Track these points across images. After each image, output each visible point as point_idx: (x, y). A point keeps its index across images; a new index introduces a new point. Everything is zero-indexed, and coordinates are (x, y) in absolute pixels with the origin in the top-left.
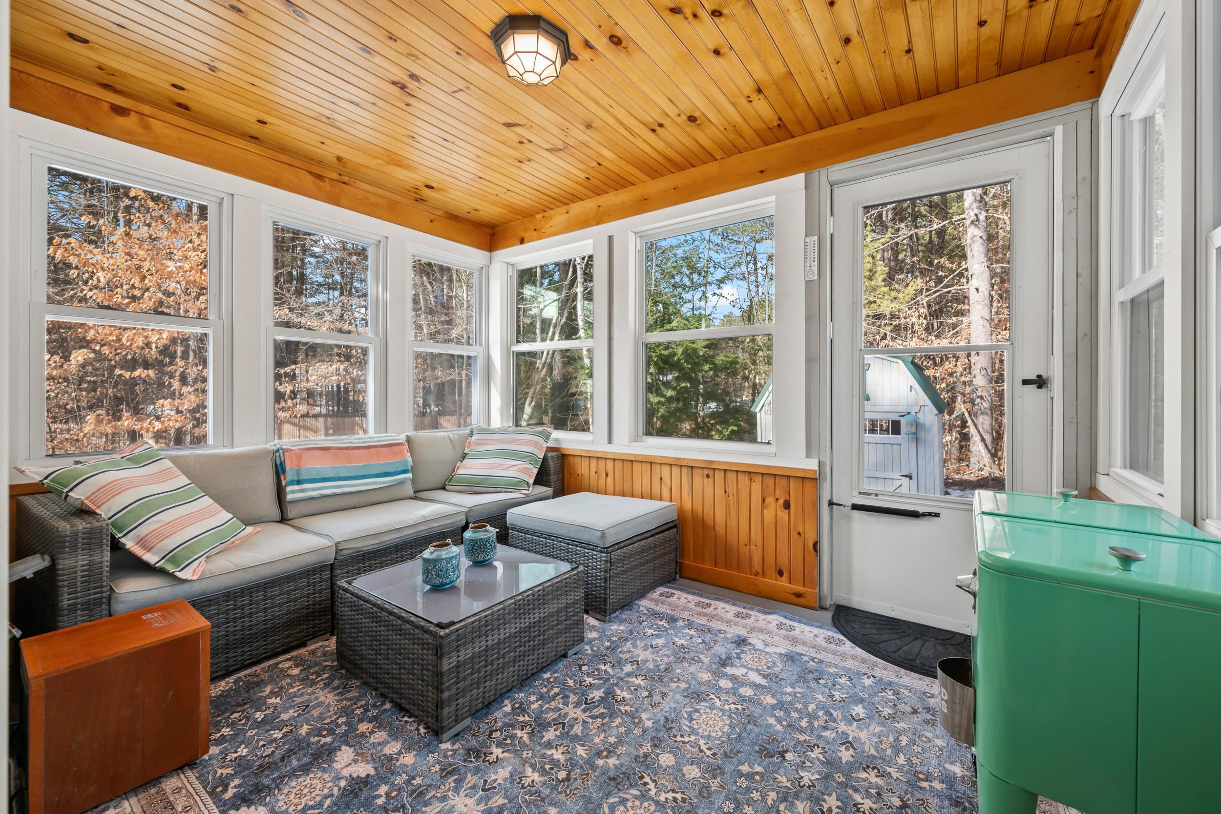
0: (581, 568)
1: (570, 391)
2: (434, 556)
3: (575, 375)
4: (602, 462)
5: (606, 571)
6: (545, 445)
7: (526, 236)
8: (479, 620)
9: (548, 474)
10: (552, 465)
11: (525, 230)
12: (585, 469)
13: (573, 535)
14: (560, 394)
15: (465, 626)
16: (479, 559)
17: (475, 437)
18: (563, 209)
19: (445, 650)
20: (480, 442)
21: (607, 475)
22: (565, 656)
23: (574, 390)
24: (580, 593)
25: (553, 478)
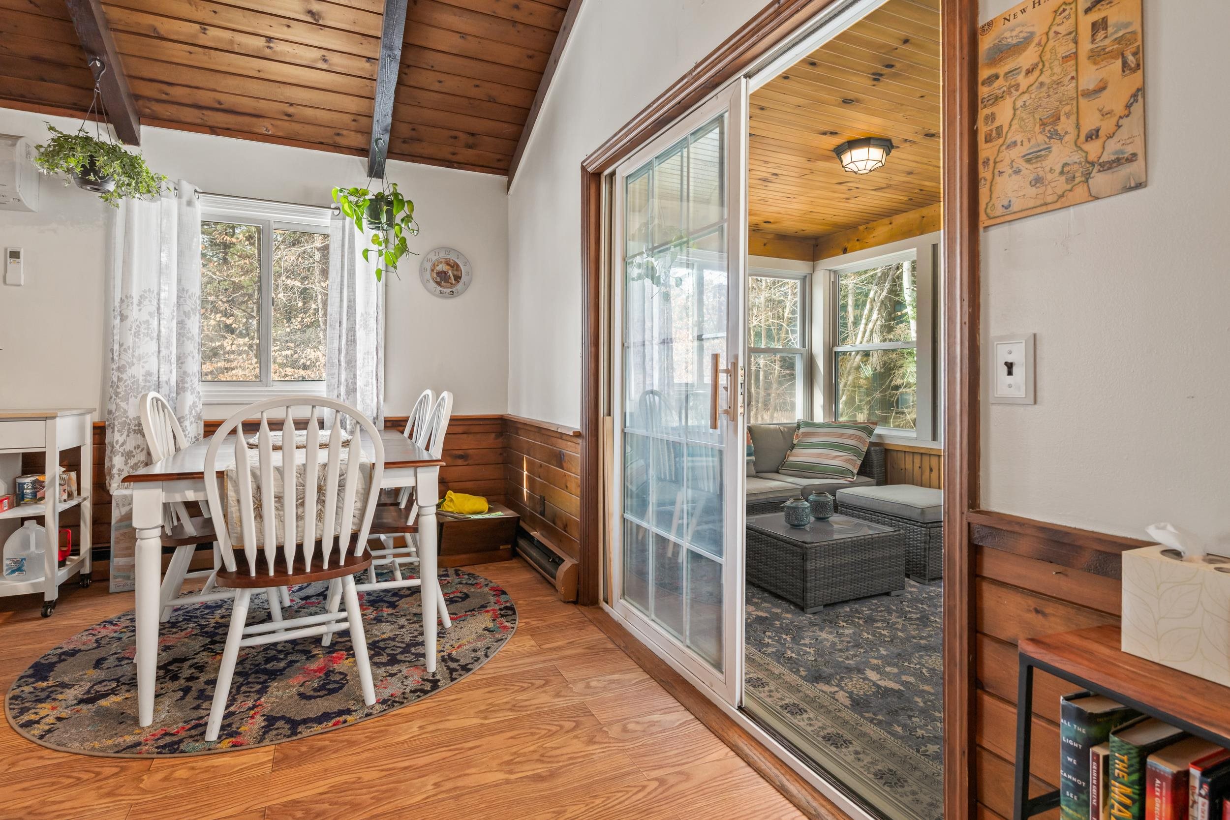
0: (902, 532)
1: (894, 383)
2: (794, 505)
3: (899, 363)
4: (926, 458)
5: (925, 543)
6: (868, 440)
7: (849, 246)
8: (829, 545)
9: (871, 467)
10: (875, 458)
11: (848, 240)
12: (909, 464)
13: (896, 511)
14: (882, 385)
15: (820, 546)
16: (821, 516)
17: (801, 430)
18: (886, 221)
19: (809, 557)
20: (807, 435)
21: (931, 470)
22: (888, 594)
23: (898, 382)
24: (901, 551)
25: (876, 470)
